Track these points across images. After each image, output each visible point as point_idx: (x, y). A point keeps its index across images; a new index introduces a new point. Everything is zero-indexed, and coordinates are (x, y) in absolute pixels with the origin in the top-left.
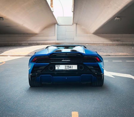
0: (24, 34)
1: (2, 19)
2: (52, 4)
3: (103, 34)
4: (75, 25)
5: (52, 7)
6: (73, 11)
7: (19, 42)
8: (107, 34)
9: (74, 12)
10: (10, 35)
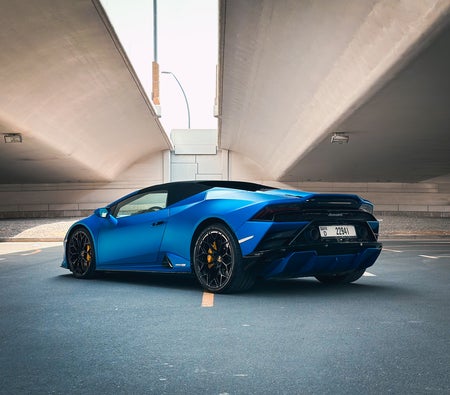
0: (68, 182)
1: (19, 139)
2: (155, 94)
3: (309, 180)
4: (224, 154)
5: (157, 103)
6: (217, 114)
7: (52, 208)
8: (320, 181)
9: (221, 116)
10: (25, 185)
